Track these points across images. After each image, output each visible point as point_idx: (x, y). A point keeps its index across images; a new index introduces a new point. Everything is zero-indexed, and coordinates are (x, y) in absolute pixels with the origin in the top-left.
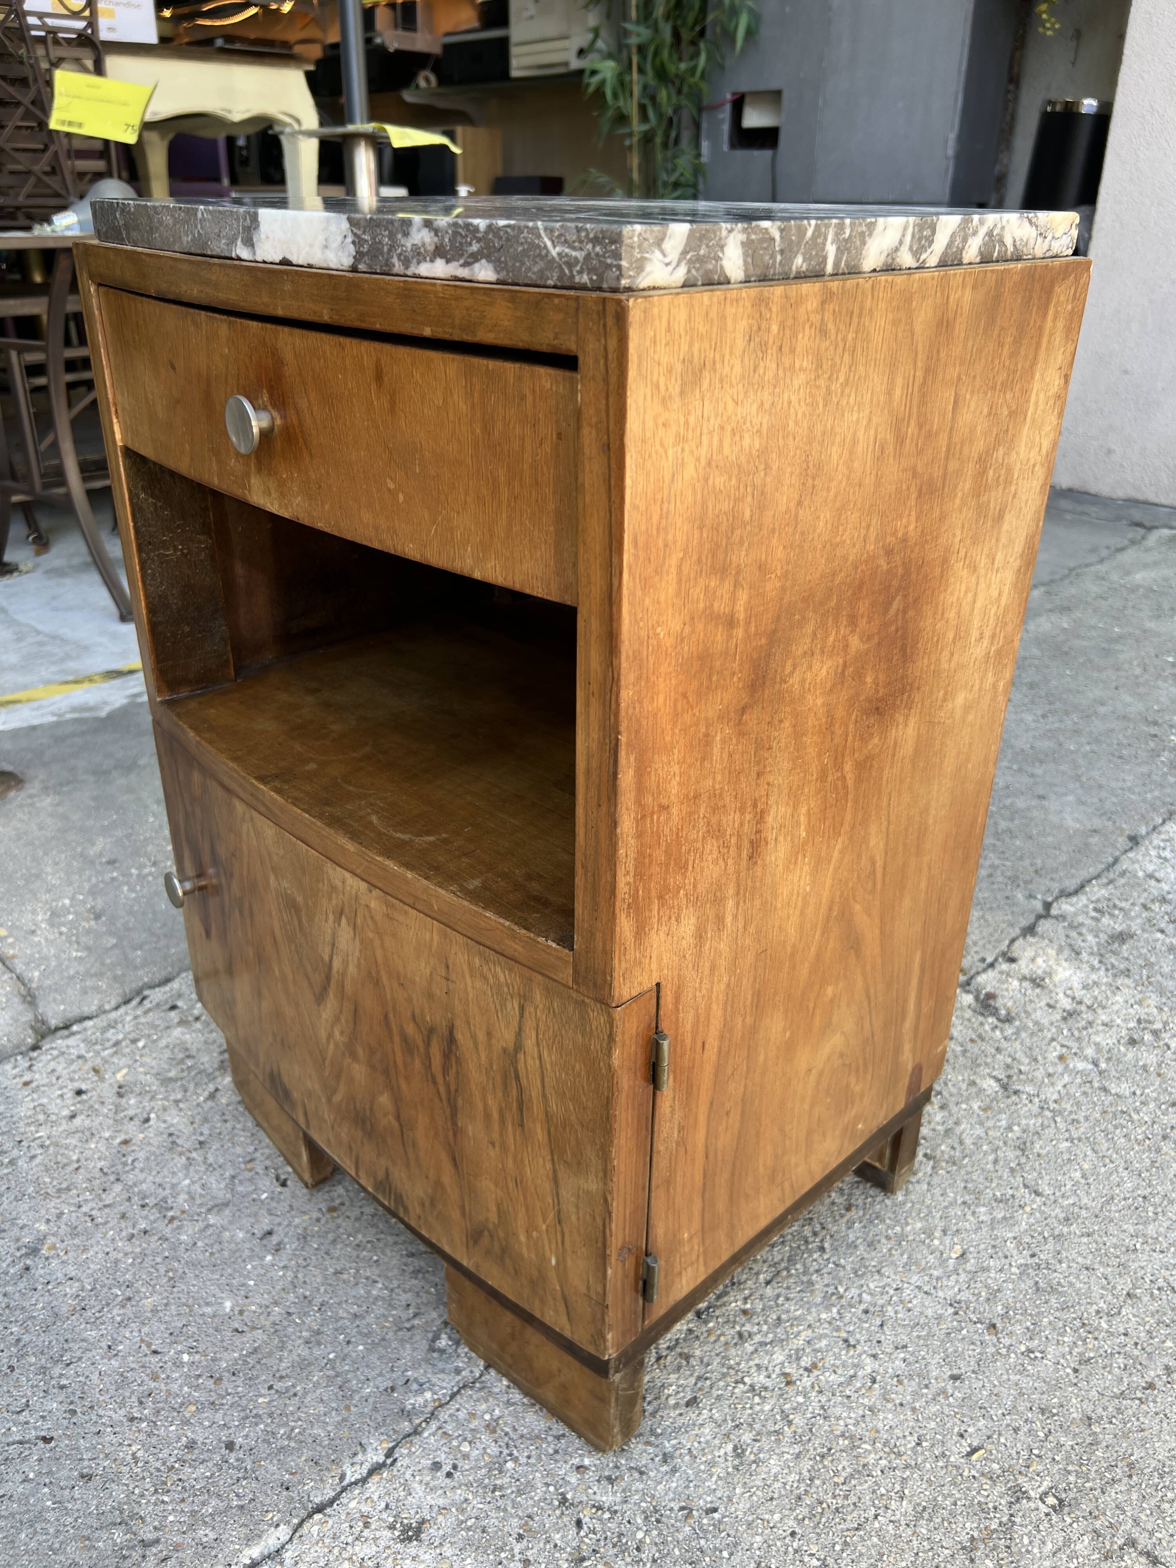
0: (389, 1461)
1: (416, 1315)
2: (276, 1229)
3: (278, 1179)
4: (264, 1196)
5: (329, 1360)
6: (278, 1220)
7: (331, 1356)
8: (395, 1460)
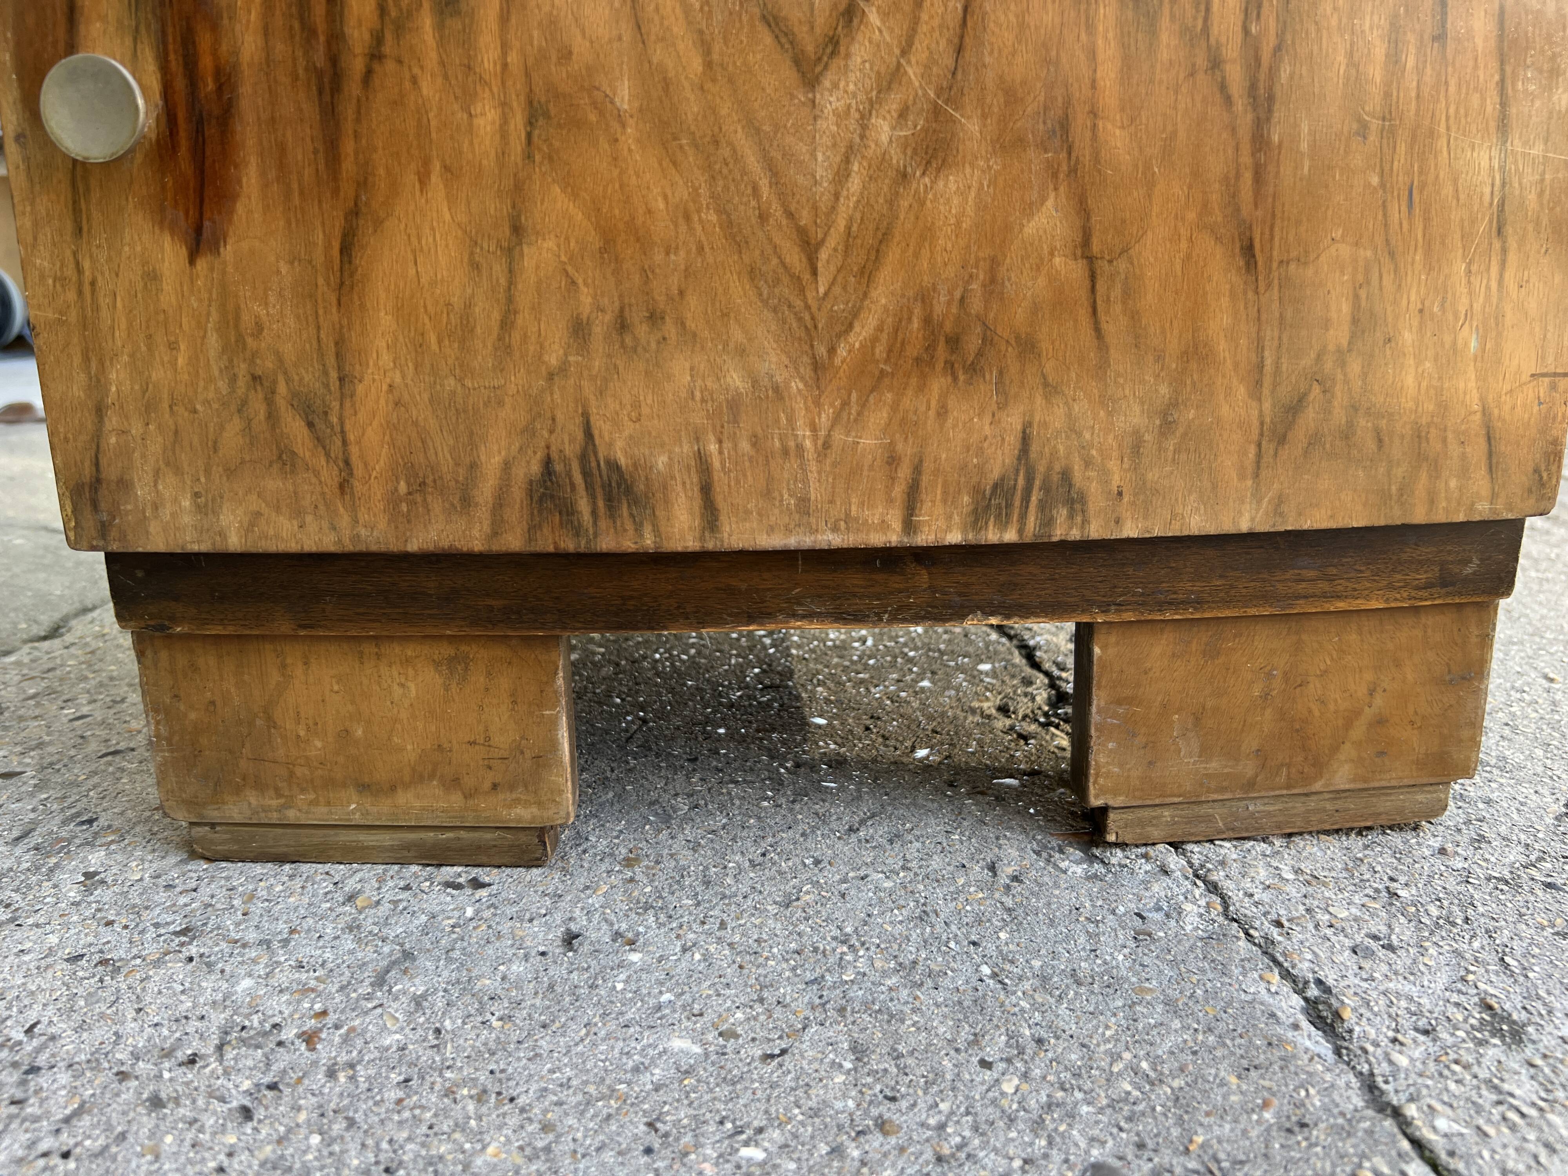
0: (1313, 992)
1: (992, 868)
2: (574, 927)
3: (458, 887)
4: (470, 912)
5: (994, 975)
6: (558, 917)
7: (986, 970)
8: (1319, 982)
